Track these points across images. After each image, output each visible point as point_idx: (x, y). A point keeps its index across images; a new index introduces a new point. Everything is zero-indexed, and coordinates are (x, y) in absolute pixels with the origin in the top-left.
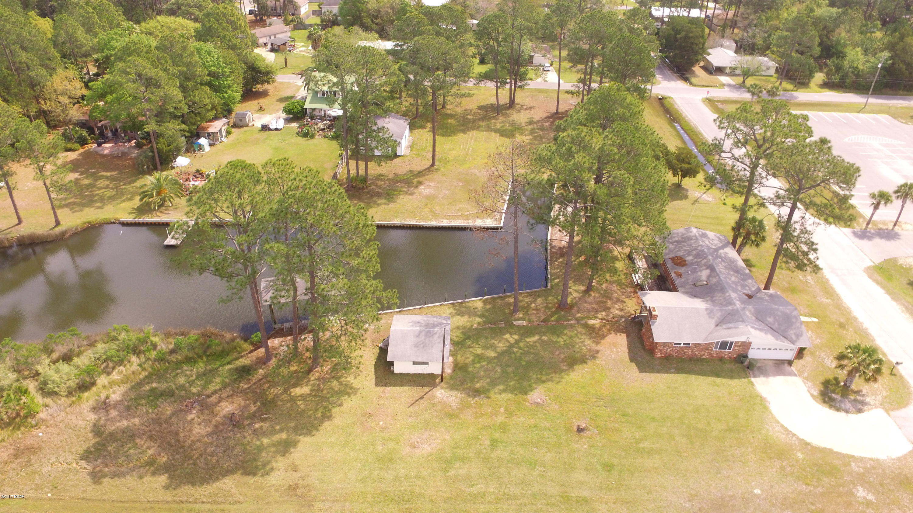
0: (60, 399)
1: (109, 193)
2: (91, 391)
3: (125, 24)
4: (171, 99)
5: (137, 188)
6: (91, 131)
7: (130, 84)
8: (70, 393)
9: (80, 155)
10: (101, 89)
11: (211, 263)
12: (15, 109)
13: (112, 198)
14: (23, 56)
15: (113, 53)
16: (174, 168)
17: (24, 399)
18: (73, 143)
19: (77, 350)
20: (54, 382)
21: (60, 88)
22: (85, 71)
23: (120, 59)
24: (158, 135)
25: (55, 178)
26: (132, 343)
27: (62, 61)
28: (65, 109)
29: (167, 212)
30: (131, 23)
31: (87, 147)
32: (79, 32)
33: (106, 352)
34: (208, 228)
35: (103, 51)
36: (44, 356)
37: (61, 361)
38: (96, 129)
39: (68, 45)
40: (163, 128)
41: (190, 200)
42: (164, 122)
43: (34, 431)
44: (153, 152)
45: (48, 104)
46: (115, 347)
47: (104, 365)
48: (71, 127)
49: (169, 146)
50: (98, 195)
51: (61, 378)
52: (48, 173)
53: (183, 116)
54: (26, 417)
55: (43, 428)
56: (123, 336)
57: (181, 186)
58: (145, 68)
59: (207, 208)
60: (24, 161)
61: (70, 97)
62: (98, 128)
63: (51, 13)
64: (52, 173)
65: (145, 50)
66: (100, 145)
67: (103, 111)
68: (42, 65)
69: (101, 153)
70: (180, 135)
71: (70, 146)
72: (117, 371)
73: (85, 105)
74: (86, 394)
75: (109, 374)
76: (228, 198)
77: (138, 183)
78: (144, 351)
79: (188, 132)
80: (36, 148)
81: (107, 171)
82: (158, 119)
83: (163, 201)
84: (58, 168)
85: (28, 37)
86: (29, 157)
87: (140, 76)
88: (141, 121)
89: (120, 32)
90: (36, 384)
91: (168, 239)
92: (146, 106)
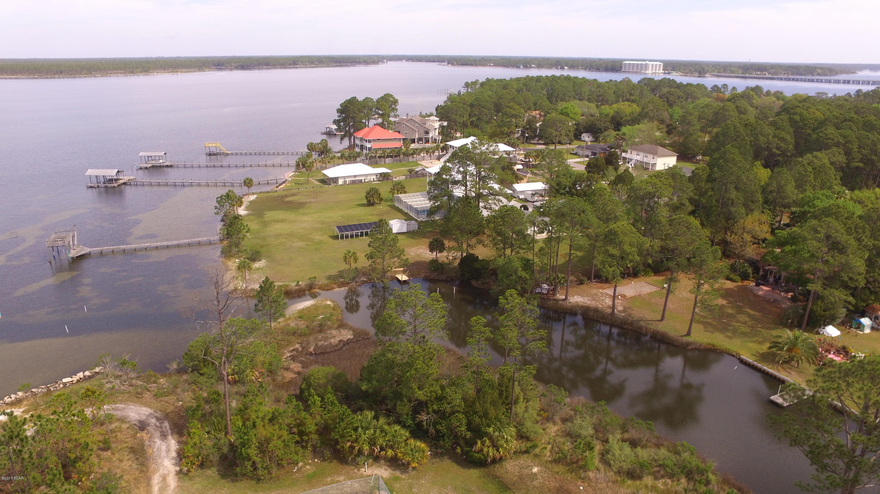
0: (609, 472)
1: (743, 329)
2: (635, 482)
3: (837, 188)
4: (851, 269)
5: (772, 336)
6: (756, 270)
7: (814, 242)
8: (619, 472)
9: (737, 287)
10: (784, 238)
11: (808, 441)
12: (706, 232)
13: (744, 334)
14: (733, 194)
15: (812, 210)
16: (819, 333)
17: (587, 453)
18: (736, 275)
19: (644, 442)
20: (614, 455)
21: (749, 227)
22: (778, 219)
23: (815, 217)
24: (818, 297)
25: (706, 297)
26: (689, 466)
27: (762, 206)
28: (744, 244)
29: (789, 370)
30: (844, 188)
31: (746, 283)
32: (790, 186)
33: (665, 459)
34: (824, 405)
35: (803, 207)
36: (619, 431)
37: (628, 443)
38: (762, 270)
39: (774, 194)
40: (827, 292)
41: (818, 370)
42: (831, 288)
43: (579, 483)
44: (805, 310)
45: (733, 237)
46: (674, 459)
47: (656, 469)
48: (741, 261)
49: (824, 311)
50: (734, 326)
51: (620, 456)
52: (703, 291)
53: (856, 288)
54: (581, 467)
55: (586, 484)
56: (686, 455)
57: (817, 353)
58: (837, 231)
59: (833, 387)
60: (690, 274)
61: (753, 237)
62: (764, 270)
63: (774, 166)
64: (706, 292)
65: (846, 215)
66: (758, 285)
67: (776, 258)
68: (744, 205)
69: (756, 292)
70: (842, 306)
71: (732, 276)
72: (664, 480)
73: (763, 247)
74: (629, 482)
75: (656, 478)
76: (865, 388)
77: (775, 333)
78: (696, 481)
79: (853, 306)
80: (704, 267)
81: (752, 309)
82: (827, 282)
83: (791, 359)
84: (713, 290)
85: (744, 180)
86: (695, 272)
87: (828, 237)
88: (807, 278)
89: (828, 194)
90: (602, 448)
91: (776, 396)
92: (820, 265)
